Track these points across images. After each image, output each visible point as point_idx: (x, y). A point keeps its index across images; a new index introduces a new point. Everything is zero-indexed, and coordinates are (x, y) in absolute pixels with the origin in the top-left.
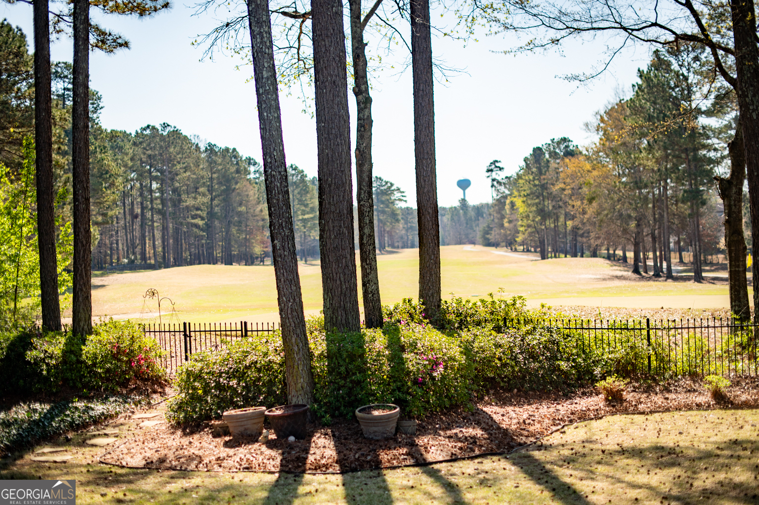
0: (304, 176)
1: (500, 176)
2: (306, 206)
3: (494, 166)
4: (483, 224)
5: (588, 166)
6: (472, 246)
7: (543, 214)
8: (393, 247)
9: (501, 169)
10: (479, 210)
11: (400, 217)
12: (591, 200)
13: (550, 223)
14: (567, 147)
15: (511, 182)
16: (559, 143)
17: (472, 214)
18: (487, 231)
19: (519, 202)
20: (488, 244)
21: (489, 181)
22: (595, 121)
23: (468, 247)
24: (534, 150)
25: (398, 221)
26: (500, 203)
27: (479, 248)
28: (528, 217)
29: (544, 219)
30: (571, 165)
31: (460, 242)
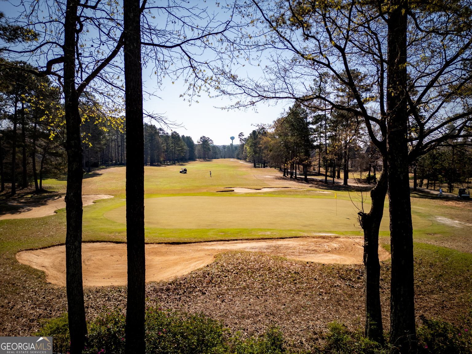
0: (179, 136)
1: (243, 138)
2: (179, 145)
3: (241, 134)
4: (236, 152)
5: (270, 139)
6: (233, 159)
7: (255, 152)
8: (209, 158)
9: (243, 135)
10: (236, 147)
11: (211, 149)
12: (271, 151)
13: (257, 155)
14: (264, 131)
15: (246, 140)
16: (261, 129)
17: (234, 148)
18: (238, 155)
19: (248, 148)
20: (238, 159)
21: (239, 139)
22: (273, 124)
23: (232, 160)
24: (253, 131)
25: (210, 150)
26: (243, 145)
27: (235, 160)
28: (250, 153)
29: (255, 154)
30: (265, 139)
31: (230, 157)
